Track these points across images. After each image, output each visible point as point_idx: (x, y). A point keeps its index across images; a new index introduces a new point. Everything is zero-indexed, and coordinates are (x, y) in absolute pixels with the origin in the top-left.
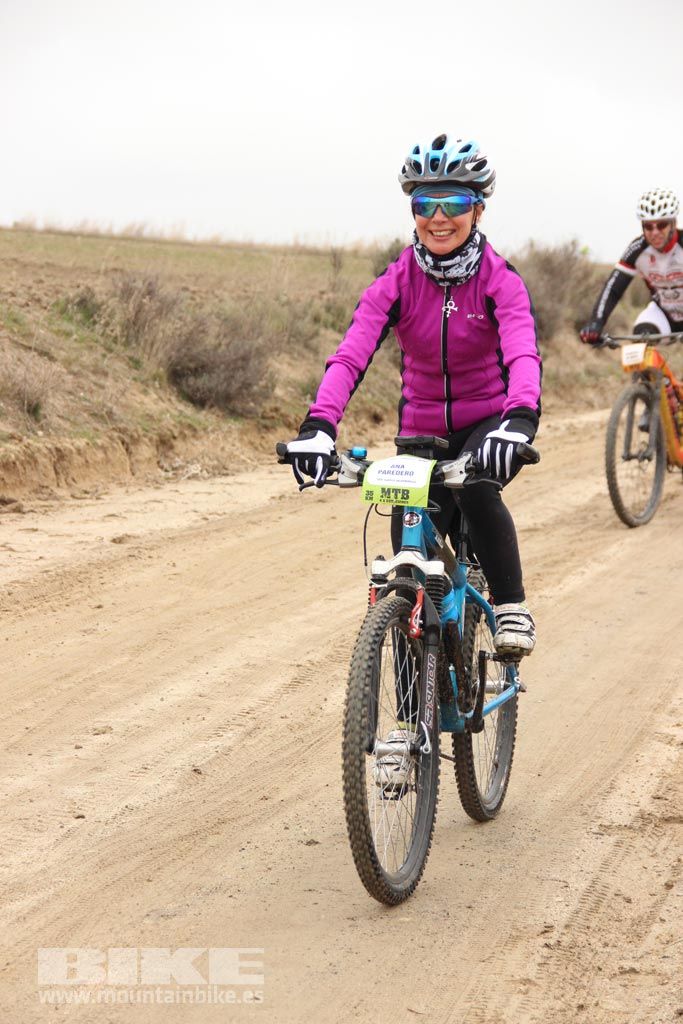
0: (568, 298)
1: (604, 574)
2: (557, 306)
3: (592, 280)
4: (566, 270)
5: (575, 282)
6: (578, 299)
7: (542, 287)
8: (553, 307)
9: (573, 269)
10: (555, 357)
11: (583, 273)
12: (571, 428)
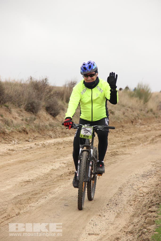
0: (43, 99)
1: (53, 198)
3: (52, 93)
4: (43, 89)
5: (46, 93)
6: (47, 99)
7: (34, 94)
8: (38, 102)
9: (45, 88)
10: (38, 119)
11: (49, 90)
12: (43, 145)
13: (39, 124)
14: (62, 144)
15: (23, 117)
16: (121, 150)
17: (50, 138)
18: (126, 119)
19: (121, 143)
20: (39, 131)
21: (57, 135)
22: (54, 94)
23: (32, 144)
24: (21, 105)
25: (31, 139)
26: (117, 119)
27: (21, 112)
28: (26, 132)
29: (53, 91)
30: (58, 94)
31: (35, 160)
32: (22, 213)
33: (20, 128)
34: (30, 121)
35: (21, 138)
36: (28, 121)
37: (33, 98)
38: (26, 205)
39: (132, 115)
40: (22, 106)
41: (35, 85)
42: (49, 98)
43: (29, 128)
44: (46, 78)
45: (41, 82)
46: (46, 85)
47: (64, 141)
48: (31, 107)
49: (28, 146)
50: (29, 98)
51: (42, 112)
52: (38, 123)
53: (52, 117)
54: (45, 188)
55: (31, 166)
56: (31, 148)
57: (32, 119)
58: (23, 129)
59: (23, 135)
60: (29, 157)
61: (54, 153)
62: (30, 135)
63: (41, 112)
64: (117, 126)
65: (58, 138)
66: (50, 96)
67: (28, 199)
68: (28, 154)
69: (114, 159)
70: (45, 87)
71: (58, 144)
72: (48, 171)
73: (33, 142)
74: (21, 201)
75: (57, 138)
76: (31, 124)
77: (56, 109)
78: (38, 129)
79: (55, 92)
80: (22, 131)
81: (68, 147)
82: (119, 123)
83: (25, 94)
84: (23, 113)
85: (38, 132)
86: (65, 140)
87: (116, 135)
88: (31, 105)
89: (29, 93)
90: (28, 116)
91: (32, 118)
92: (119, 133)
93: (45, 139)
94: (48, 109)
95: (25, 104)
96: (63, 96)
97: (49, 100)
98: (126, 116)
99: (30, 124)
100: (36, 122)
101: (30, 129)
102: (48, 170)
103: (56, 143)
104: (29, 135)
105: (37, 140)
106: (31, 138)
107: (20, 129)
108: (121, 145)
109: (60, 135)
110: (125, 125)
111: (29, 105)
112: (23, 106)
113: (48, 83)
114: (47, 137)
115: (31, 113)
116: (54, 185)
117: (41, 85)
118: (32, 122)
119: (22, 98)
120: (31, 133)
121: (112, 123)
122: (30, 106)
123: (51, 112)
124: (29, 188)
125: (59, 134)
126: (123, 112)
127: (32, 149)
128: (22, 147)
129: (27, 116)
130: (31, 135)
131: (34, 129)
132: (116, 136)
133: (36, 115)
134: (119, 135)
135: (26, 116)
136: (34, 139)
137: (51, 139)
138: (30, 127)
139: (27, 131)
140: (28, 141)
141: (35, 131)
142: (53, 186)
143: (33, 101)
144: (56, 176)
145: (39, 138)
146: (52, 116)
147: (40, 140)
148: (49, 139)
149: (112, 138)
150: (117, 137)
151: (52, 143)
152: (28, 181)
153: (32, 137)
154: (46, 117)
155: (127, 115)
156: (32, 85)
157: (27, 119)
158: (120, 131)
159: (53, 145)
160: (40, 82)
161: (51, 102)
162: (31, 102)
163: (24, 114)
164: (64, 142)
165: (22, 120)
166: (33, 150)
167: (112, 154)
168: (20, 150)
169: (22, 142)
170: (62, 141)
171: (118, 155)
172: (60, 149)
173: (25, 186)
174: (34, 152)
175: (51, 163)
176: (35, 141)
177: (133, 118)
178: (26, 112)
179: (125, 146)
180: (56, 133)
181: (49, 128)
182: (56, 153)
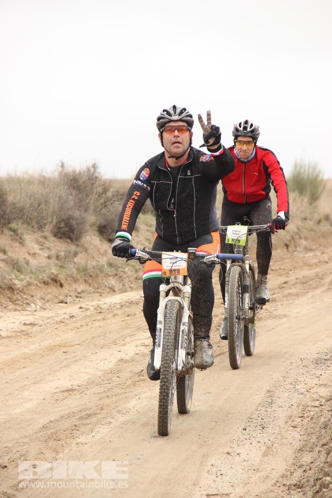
0: (92, 208)
1: (126, 423)
2: (83, 215)
3: (109, 194)
4: (89, 187)
5: (96, 196)
6: (99, 209)
7: (71, 200)
8: (80, 215)
9: (95, 186)
10: (83, 253)
11: (103, 189)
12: (98, 308)
13: (86, 263)
14: (137, 304)
15: (51, 251)
16: (267, 309)
17: (112, 293)
20: (86, 279)
21: (127, 284)
22: (113, 196)
23: (74, 309)
24: (45, 224)
25: (70, 298)
27: (45, 240)
28: (59, 283)
29: (111, 190)
30: (122, 195)
31: (82, 342)
33: (44, 275)
34: (65, 258)
35: (49, 297)
36: (61, 259)
37: (68, 209)
38: (69, 441)
40: (47, 227)
41: (71, 180)
42: (105, 207)
43: (64, 273)
44: (95, 164)
45: (84, 173)
46: (96, 178)
48: (66, 229)
49: (65, 314)
50: (61, 209)
51: (91, 236)
52: (83, 262)
54: (107, 401)
55: (74, 357)
56: (72, 317)
58: (53, 276)
59: (53, 290)
61: (121, 325)
62: (68, 288)
63: (88, 238)
65: (129, 292)
66: (105, 202)
67: (73, 428)
68: (66, 331)
70: (94, 184)
71: (130, 304)
72: (111, 365)
73: (74, 303)
74: (58, 433)
75: (126, 291)
76: (68, 264)
78: (85, 274)
80: (50, 281)
83: (51, 200)
84: (49, 241)
85: (84, 281)
88: (66, 224)
89: (60, 198)
90: (61, 248)
91: (70, 252)
93: (101, 295)
94: (104, 230)
95: (52, 222)
97: (104, 211)
99: (66, 266)
100: (80, 259)
101: (67, 275)
102: (111, 361)
103: (126, 302)
104: (66, 289)
105: (84, 298)
106: (70, 296)
107: (46, 278)
109: (132, 285)
111: (62, 225)
112: (50, 226)
113: (100, 173)
114: (104, 291)
115: (66, 241)
116: (127, 395)
117: (83, 180)
119: (45, 210)
120: (69, 284)
122: (62, 227)
123: (110, 235)
124: (74, 403)
125: (131, 283)
127: (74, 319)
128: (52, 315)
129: (59, 249)
130: (71, 289)
131: (75, 275)
133: (78, 245)
135: (57, 248)
136: (77, 297)
137: (113, 295)
138: (66, 272)
139: (61, 280)
140: (65, 301)
141: (78, 280)
142: (124, 396)
143: (70, 215)
144: (128, 375)
145: (88, 294)
147: (91, 298)
148: (110, 294)
151: (115, 303)
152: (69, 388)
153: (72, 294)
154: (101, 247)
156: (66, 181)
157: (60, 255)
159: (119, 307)
160: (82, 172)
161: (108, 214)
162: (65, 218)
163: (52, 245)
165: (49, 257)
166: (76, 320)
168: (48, 323)
169: (52, 305)
170: (138, 297)
171: (261, 319)
172: (135, 314)
173: (65, 401)
174: (78, 325)
175: (117, 346)
176: (79, 301)
177: (289, 238)
178: (55, 239)
179: (274, 299)
180: (124, 281)
181: (108, 272)
182: (127, 323)
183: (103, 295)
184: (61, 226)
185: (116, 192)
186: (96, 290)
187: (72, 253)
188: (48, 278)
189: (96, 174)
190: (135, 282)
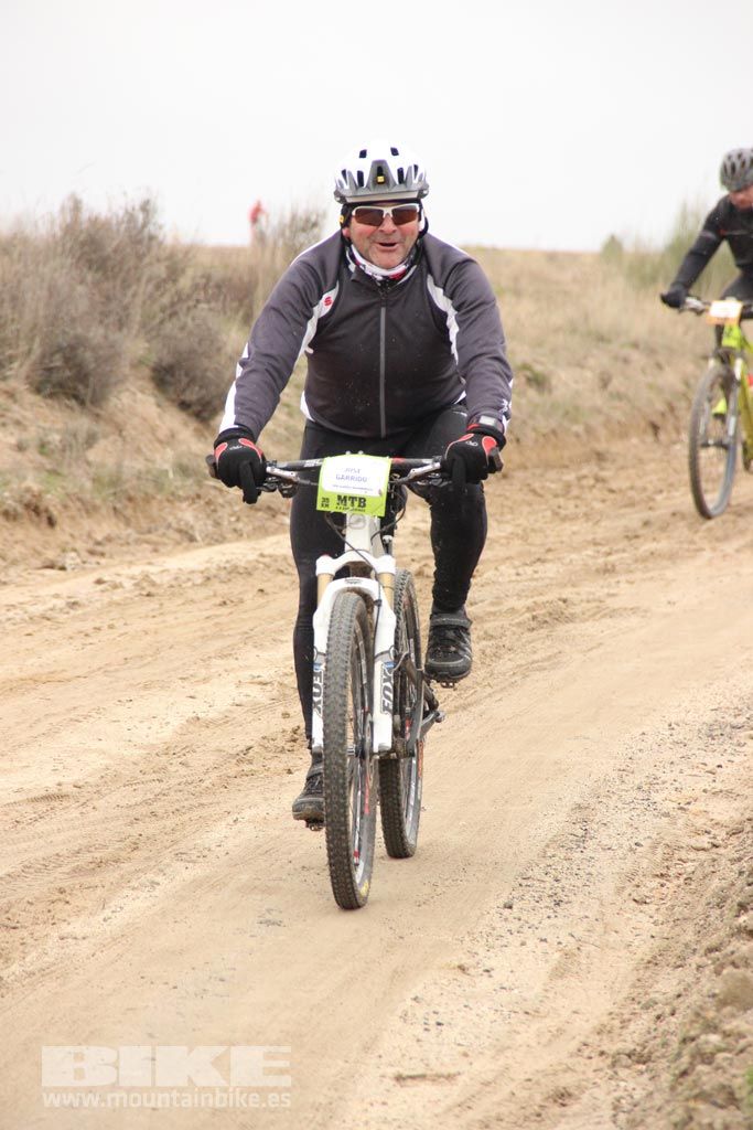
1: (197, 884)
2: (115, 336)
3: (185, 283)
4: (131, 262)
5: (150, 287)
6: (157, 320)
7: (82, 299)
8: (106, 337)
9: (147, 260)
10: (112, 438)
11: (167, 267)
12: (145, 584)
13: (119, 465)
14: (250, 574)
15: (25, 429)
16: (590, 593)
17: (185, 544)
18: (618, 415)
19: (590, 552)
20: (118, 506)
21: (226, 523)
22: (196, 287)
23: (79, 585)
24: (11, 359)
25: (73, 554)
26: (567, 413)
27: (10, 401)
28: (44, 517)
29: (190, 272)
30: (218, 286)
31: (94, 671)
32: (13, 977)
33: (7, 494)
34: (64, 450)
35: (17, 551)
36: (53, 451)
37: (73, 320)
38: (40, 930)
39: (650, 386)
40: (16, 365)
41: (83, 244)
42: (171, 316)
43: (59, 489)
44: (147, 202)
45: (119, 224)
46: (151, 238)
47: (262, 555)
48: (68, 373)
49: (57, 596)
50: (53, 321)
51: (134, 394)
52: (110, 462)
53: (194, 424)
54: (150, 828)
55: (68, 711)
56: (74, 605)
57: (74, 442)
58: (28, 497)
59: (29, 535)
60: (63, 655)
61: (202, 629)
62: (68, 530)
63: (125, 399)
64: (566, 454)
65: (230, 541)
66: (173, 304)
67: (55, 898)
68: (54, 642)
69: (548, 643)
70: (144, 255)
71: (230, 573)
72: (167, 734)
73: (84, 569)
74: (13, 910)
75: (221, 540)
76: (70, 465)
77: (209, 374)
78: (115, 494)
79: (204, 281)
80: (20, 509)
81: (286, 588)
82: (577, 435)
83: (29, 295)
84: (21, 406)
85: (112, 512)
86: (266, 553)
87: (559, 507)
88: (67, 360)
89: (52, 290)
90: (53, 422)
91: (75, 436)
92: (577, 497)
93: (156, 551)
94: (168, 378)
95: (30, 352)
96: (246, 302)
97: (168, 326)
98: (619, 396)
99: (65, 471)
100: (103, 454)
101: (68, 495)
102: (168, 723)
103: (219, 568)
104: (63, 530)
105: (111, 557)
106: (74, 550)
107: (10, 502)
108: (590, 562)
109: (240, 526)
110: (617, 447)
111: (58, 361)
112: (21, 366)
113: (161, 227)
114: (166, 541)
115: (72, 409)
116: (203, 812)
117: (115, 243)
118: (74, 455)
119: (13, 320)
120: (73, 518)
121: (536, 441)
122: (58, 368)
123: (184, 391)
124: (62, 832)
125: (238, 520)
126: (602, 373)
127: (80, 611)
128: (21, 600)
129: (47, 425)
130: (76, 534)
131: (87, 497)
132: (563, 512)
133: (98, 415)
134: (576, 506)
135: (41, 424)
136: (92, 553)
137: (187, 549)
138: (63, 488)
139: (51, 509)
140: (60, 564)
141: (96, 508)
142: (195, 814)
143: (76, 337)
144: (211, 759)
145: (122, 545)
146: (189, 415)
147: (129, 558)
148: (180, 547)
149: (537, 525)
150: (564, 519)
151: (193, 572)
152: (51, 792)
153: (79, 545)
154: (158, 422)
155: (623, 389)
156: (68, 245)
157: (49, 443)
158: (584, 482)
159: (199, 581)
160: (114, 222)
161: (180, 336)
162: (65, 345)
163: (29, 414)
164: (264, 564)
165: (20, 448)
166: (84, 614)
167: (534, 618)
168: (9, 619)
169: (24, 574)
170: (253, 556)
171: (570, 619)
172: (242, 601)
173: (38, 824)
174: (88, 626)
175: (186, 683)
176: (98, 563)
177: (660, 406)
178: (36, 399)
179: (609, 567)
180: (220, 514)
181: (177, 488)
182: (217, 624)
183: (162, 549)
184: (52, 365)
185: (203, 276)
186: (142, 537)
187: (82, 437)
188: (15, 501)
189: (151, 228)
190: (248, 516)
